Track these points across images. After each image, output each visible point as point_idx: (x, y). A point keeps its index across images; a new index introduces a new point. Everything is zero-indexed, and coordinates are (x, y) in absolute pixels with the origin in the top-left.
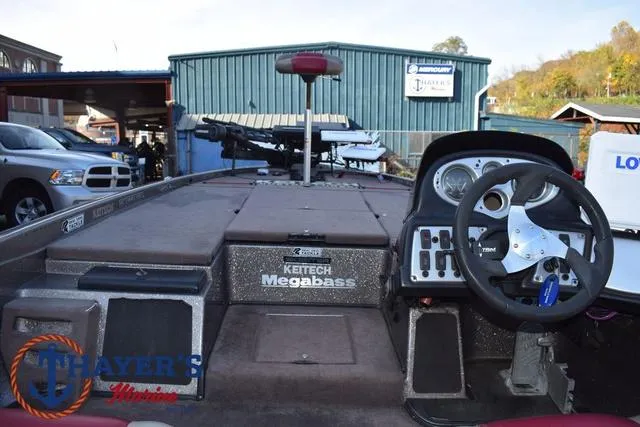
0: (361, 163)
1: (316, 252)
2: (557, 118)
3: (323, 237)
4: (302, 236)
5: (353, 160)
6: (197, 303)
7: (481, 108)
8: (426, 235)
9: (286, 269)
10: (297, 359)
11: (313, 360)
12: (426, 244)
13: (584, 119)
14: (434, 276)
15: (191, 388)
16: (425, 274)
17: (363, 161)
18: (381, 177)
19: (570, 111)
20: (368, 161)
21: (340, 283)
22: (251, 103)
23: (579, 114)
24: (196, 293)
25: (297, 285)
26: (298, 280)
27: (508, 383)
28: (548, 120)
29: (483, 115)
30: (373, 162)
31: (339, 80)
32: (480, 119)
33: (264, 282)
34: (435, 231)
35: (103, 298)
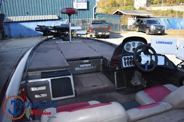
0: (81, 35)
1: (87, 61)
2: (114, 14)
3: (89, 57)
4: (84, 58)
5: (79, 34)
6: (71, 77)
7: (95, 12)
8: (124, 58)
9: (81, 66)
10: (92, 85)
11: (96, 85)
12: (125, 60)
13: (121, 14)
14: (127, 66)
15: (74, 96)
16: (126, 66)
17: (82, 34)
18: (86, 38)
19: (118, 12)
20: (83, 35)
21: (93, 67)
22: (27, 12)
23: (120, 13)
24: (70, 75)
25: (83, 69)
26: (83, 68)
27: (133, 83)
28: (112, 14)
29: (95, 14)
30: (84, 35)
31: (77, 15)
32: (95, 15)
33: (76, 69)
34: (126, 57)
35: (49, 80)
